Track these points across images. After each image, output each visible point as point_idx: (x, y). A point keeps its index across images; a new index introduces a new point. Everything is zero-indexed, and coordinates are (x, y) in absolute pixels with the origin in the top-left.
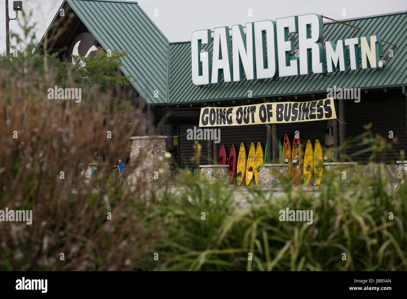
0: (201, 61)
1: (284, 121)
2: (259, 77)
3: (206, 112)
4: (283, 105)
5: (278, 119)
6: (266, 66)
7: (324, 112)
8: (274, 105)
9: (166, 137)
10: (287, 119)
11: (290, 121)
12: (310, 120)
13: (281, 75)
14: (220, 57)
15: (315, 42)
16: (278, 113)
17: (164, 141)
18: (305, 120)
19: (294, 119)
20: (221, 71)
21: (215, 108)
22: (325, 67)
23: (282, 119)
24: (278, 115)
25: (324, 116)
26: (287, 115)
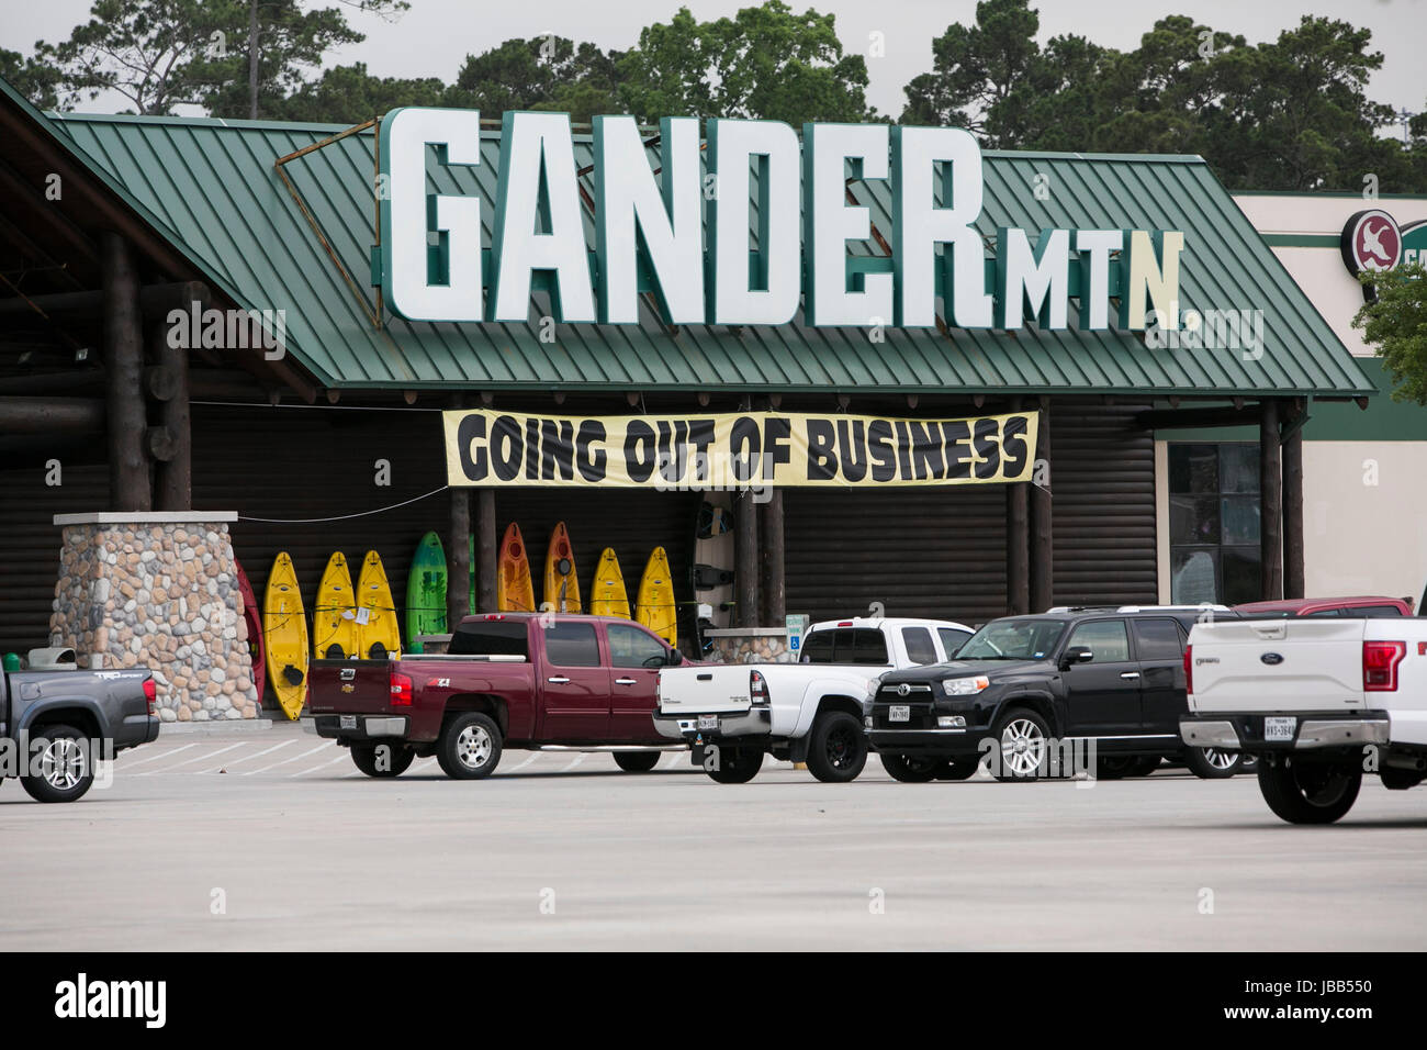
0: (441, 226)
1: (839, 480)
4: (828, 423)
5: (814, 471)
6: (759, 279)
7: (1004, 456)
8: (799, 422)
10: (854, 473)
11: (868, 481)
12: (945, 481)
14: (545, 224)
15: (968, 225)
16: (814, 452)
18: (931, 481)
19: (883, 473)
20: (545, 279)
21: (521, 419)
23: (830, 473)
24: (814, 460)
25: (1001, 470)
26: (854, 461)
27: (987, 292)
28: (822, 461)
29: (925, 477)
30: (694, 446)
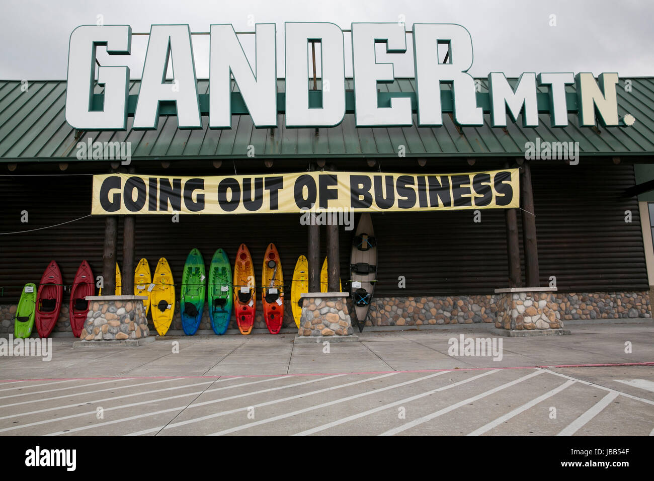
0: (100, 81)
1: (374, 208)
2: (293, 122)
3: (112, 183)
4: (367, 177)
5: (355, 203)
7: (495, 193)
8: (344, 178)
10: (384, 205)
11: (395, 208)
12: (452, 208)
13: (363, 122)
15: (462, 72)
16: (355, 192)
18: (441, 207)
19: (406, 204)
20: (167, 105)
21: (146, 178)
23: (367, 205)
24: (355, 197)
25: (494, 201)
26: (385, 197)
27: (478, 106)
28: (361, 198)
29: (437, 206)
30: (268, 191)
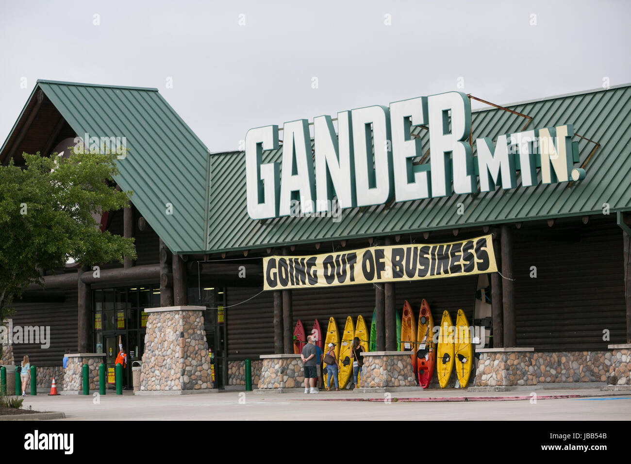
0: (262, 178)
1: (405, 278)
2: (361, 203)
3: (272, 264)
4: (402, 250)
5: (396, 274)
6: (373, 184)
7: (476, 260)
8: (388, 250)
9: (204, 308)
10: (411, 275)
11: (416, 277)
12: (451, 275)
13: (399, 198)
14: (295, 172)
15: (458, 141)
16: (394, 264)
17: (201, 314)
18: (443, 275)
19: (422, 273)
20: (296, 195)
21: (287, 258)
22: (476, 182)
23: (402, 274)
24: (394, 268)
25: (476, 267)
26: (411, 267)
27: (468, 174)
28: (398, 269)
29: (441, 274)
30: (349, 266)
